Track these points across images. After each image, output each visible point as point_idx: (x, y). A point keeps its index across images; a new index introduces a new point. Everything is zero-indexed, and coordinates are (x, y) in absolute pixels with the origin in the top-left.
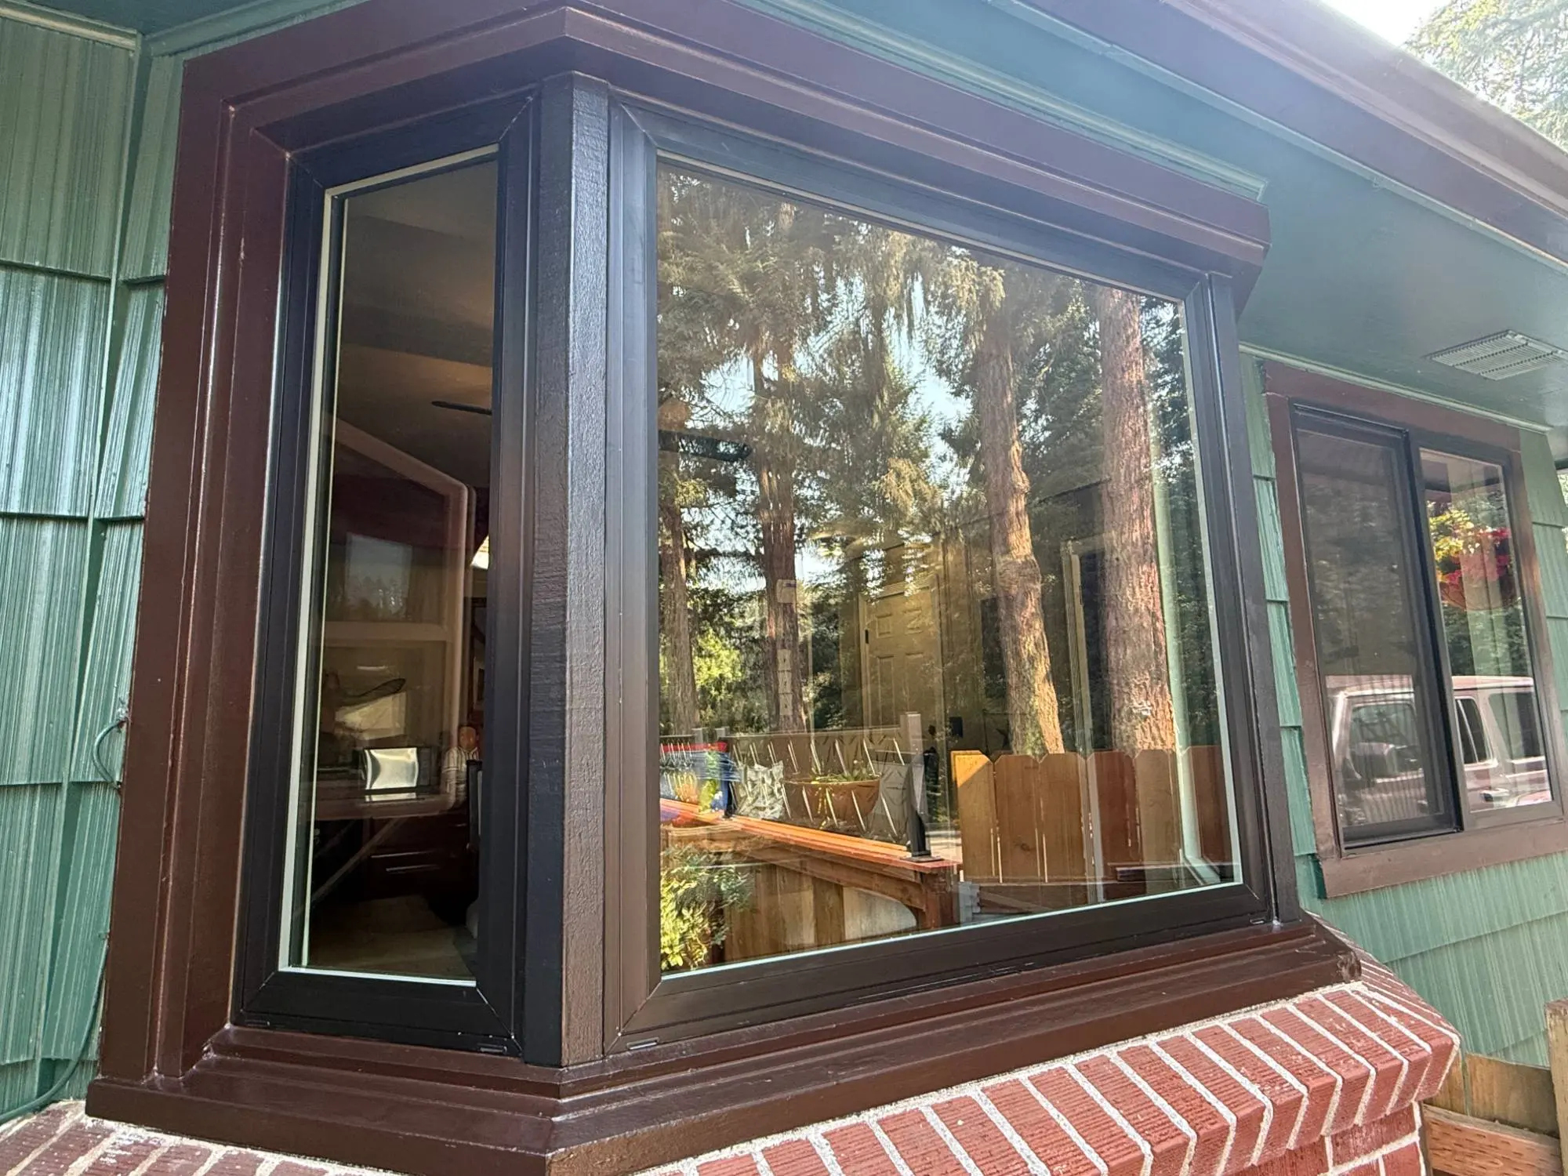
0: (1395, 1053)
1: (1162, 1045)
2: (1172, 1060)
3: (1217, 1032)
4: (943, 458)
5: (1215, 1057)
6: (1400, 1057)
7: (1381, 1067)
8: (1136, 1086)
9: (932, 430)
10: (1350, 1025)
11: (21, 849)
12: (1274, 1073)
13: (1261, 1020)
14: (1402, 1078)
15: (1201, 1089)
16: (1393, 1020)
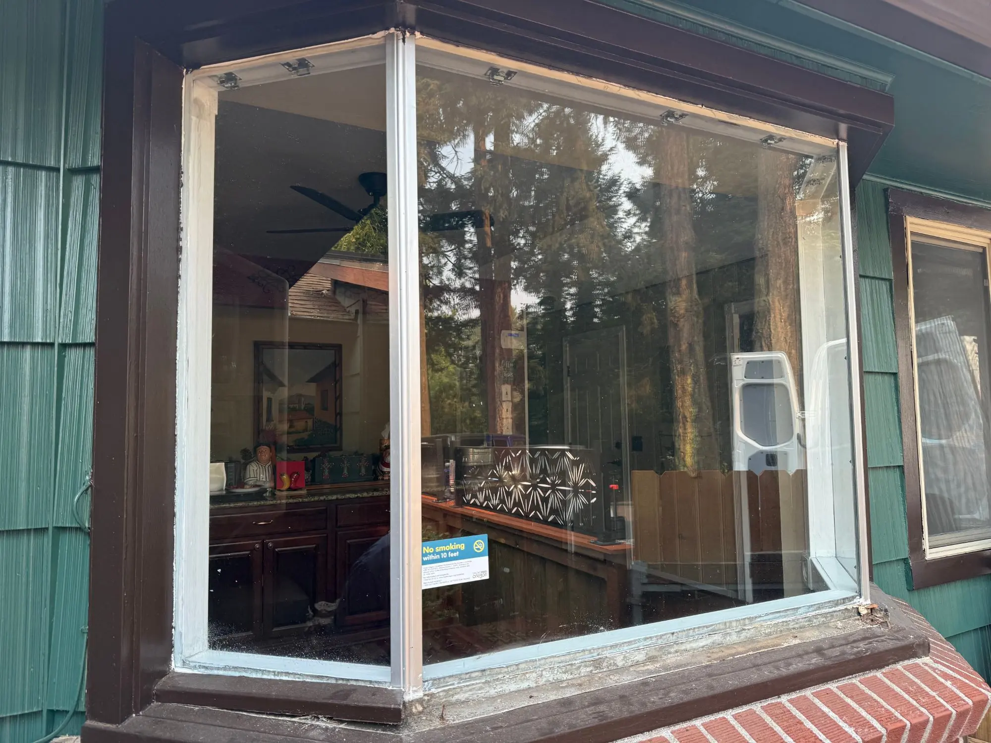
0: (948, 706)
1: (790, 701)
2: (797, 712)
3: (829, 692)
4: (628, 213)
5: (826, 709)
6: (950, 709)
7: (937, 716)
8: (773, 729)
9: (621, 192)
10: (919, 687)
11: (24, 572)
12: (866, 720)
13: (859, 684)
14: (952, 722)
15: (816, 731)
16: (948, 684)
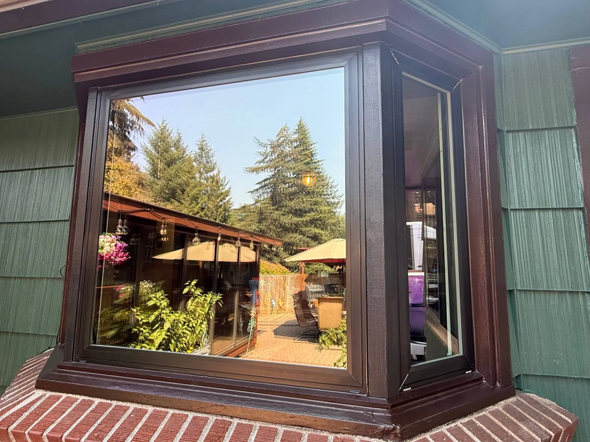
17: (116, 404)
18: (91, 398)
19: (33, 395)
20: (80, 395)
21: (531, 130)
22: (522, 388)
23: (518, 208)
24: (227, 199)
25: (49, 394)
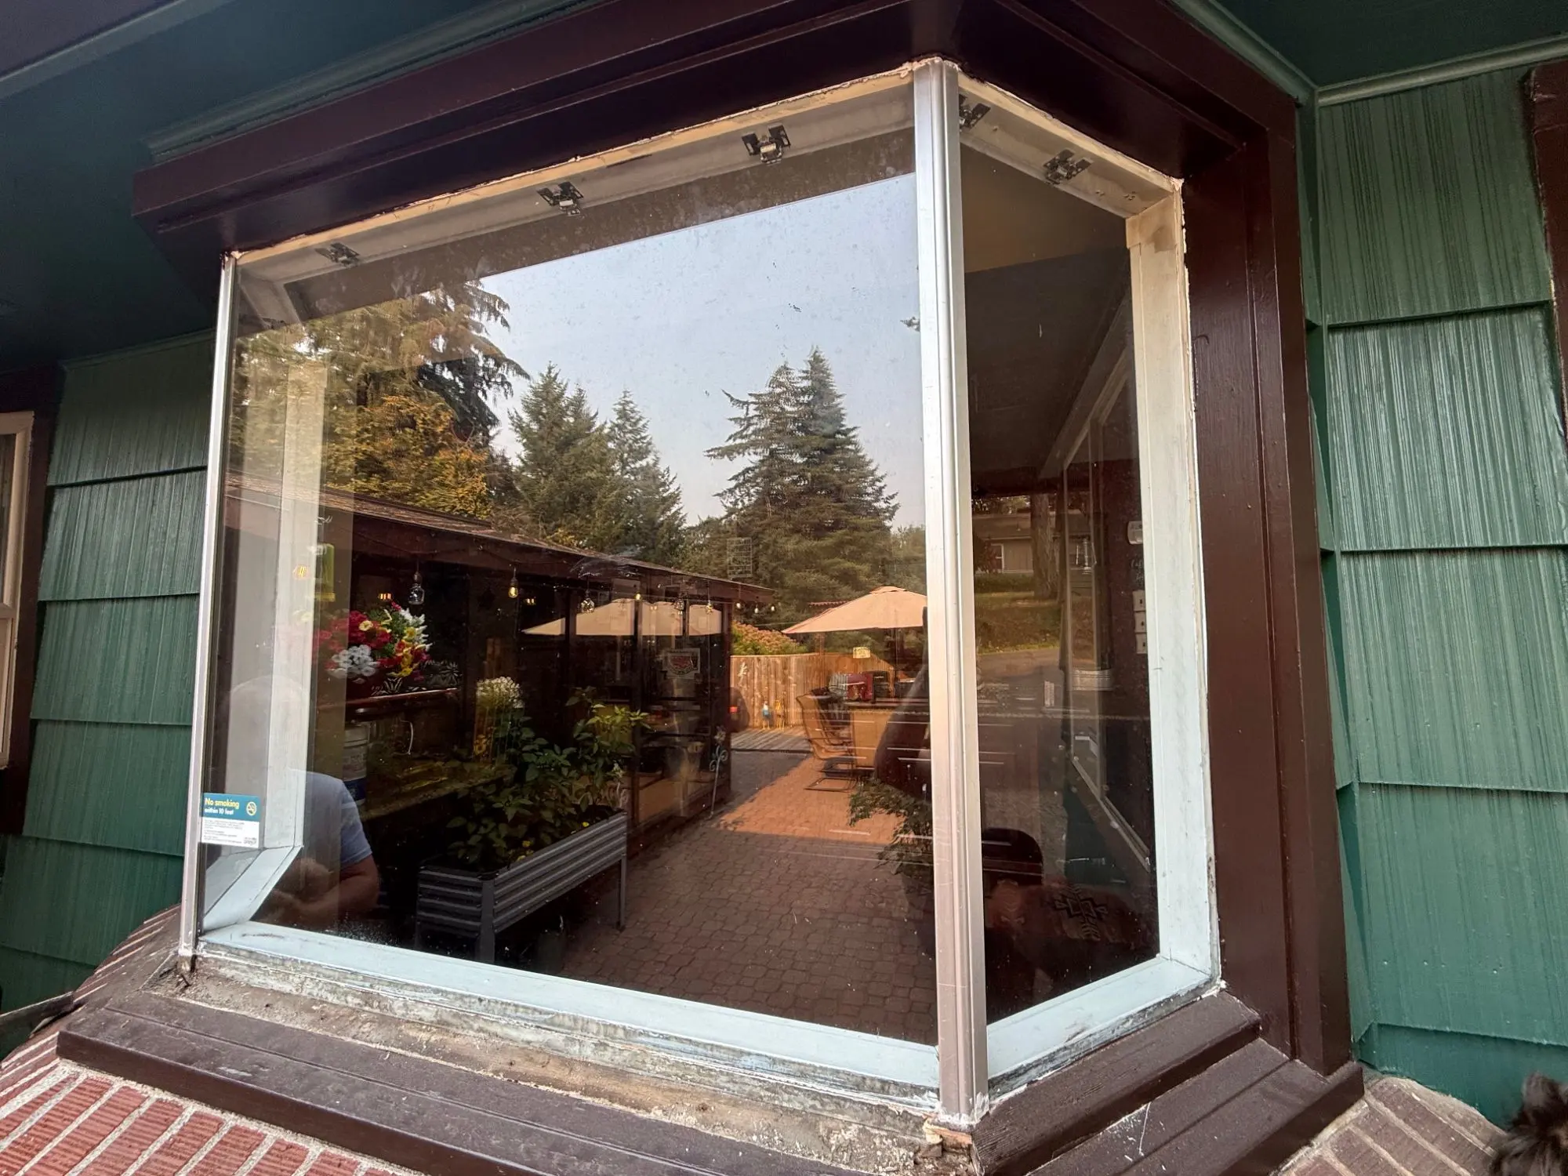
17: (234, 1123)
18: (177, 1099)
19: (52, 1073)
20: (154, 1085)
21: (1404, 322)
22: (1376, 1062)
23: (1365, 549)
24: (674, 510)
25: (86, 1074)
